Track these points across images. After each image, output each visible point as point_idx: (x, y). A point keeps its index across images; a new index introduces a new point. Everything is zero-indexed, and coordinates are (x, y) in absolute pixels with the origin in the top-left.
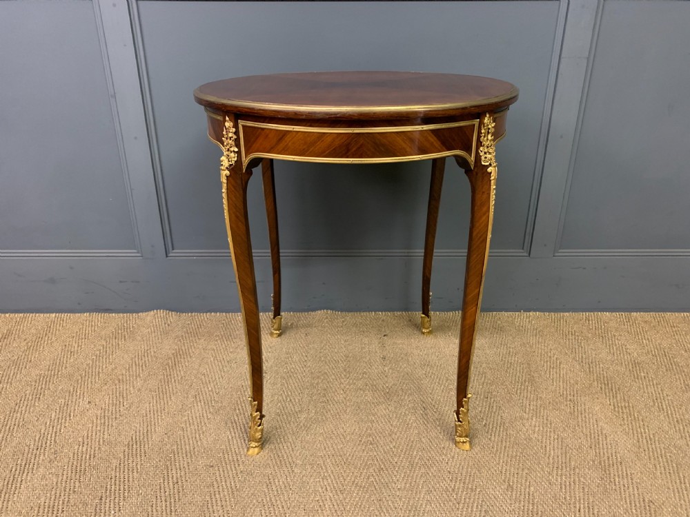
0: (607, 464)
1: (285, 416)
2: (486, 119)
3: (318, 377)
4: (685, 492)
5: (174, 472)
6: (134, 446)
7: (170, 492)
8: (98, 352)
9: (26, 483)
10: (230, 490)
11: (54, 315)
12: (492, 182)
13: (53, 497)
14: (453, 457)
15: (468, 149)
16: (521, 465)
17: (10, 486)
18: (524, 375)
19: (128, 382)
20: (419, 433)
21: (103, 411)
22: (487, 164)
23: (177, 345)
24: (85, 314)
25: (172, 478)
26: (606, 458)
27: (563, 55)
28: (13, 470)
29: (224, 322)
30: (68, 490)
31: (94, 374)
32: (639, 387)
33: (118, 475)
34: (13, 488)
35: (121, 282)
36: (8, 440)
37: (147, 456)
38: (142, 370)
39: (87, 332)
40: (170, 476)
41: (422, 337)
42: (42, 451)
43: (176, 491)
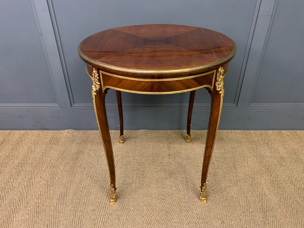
0: (266, 210)
1: (126, 185)
2: (220, 69)
3: (140, 165)
4: (299, 225)
5: (78, 213)
6: (61, 200)
7: (77, 223)
8: (43, 151)
9: (15, 218)
10: (102, 222)
11: (23, 131)
12: (221, 98)
13: (27, 225)
14: (199, 207)
15: (210, 84)
16: (228, 211)
17: (9, 219)
18: (231, 164)
19: (57, 167)
20: (184, 194)
21: (47, 182)
22: (220, 90)
23: (78, 147)
24: (37, 131)
25: (78, 216)
26: (265, 207)
27: (259, 15)
28: (10, 212)
29: (98, 135)
30: (33, 222)
31: (42, 162)
32: (283, 170)
33: (54, 214)
34: (10, 220)
35: (51, 117)
36: (7, 196)
37: (67, 205)
38: (63, 161)
39: (38, 140)
40: (77, 215)
41: (186, 143)
42: (21, 202)
43: (79, 222)
